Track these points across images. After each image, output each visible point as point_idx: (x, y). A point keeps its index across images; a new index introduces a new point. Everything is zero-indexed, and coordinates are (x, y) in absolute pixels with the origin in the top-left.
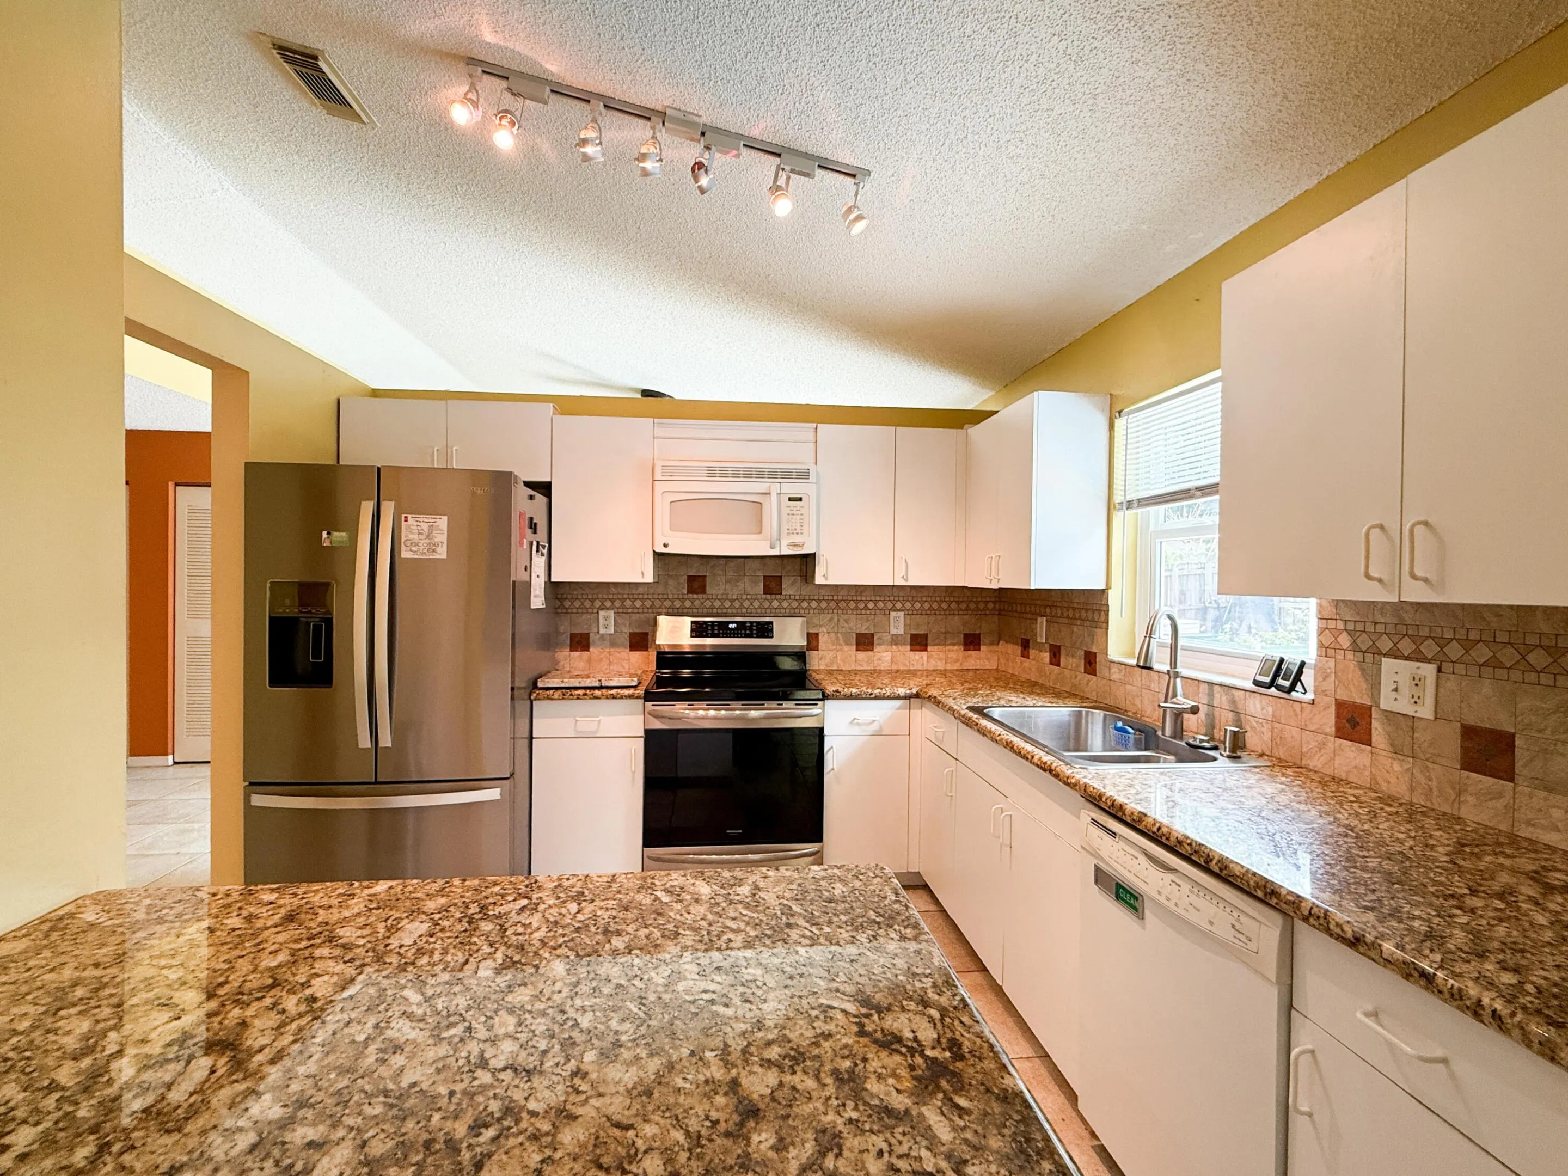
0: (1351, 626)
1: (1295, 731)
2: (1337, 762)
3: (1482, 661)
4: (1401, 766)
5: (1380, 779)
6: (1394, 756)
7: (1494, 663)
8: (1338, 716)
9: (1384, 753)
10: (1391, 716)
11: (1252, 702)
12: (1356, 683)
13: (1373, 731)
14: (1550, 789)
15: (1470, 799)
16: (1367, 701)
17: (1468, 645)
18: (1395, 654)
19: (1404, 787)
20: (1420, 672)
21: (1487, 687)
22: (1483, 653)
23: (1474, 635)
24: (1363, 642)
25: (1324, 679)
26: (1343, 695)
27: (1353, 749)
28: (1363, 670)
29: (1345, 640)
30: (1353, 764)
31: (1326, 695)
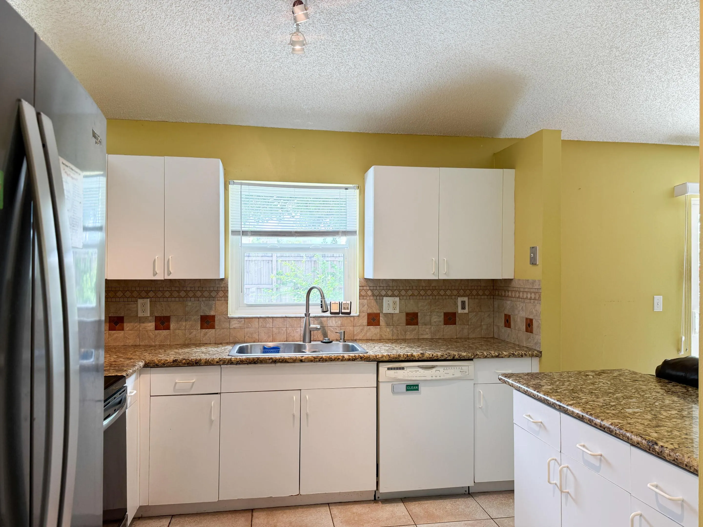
0: (372, 288)
1: (351, 328)
2: (368, 334)
3: (410, 295)
4: (390, 329)
5: (383, 336)
6: (387, 327)
7: (413, 295)
8: (368, 319)
9: (384, 327)
10: (386, 315)
11: (331, 321)
12: (375, 306)
13: (380, 321)
14: (426, 325)
15: (408, 333)
16: (378, 312)
17: (406, 291)
18: (387, 296)
19: (390, 335)
20: (395, 300)
21: (412, 302)
22: (410, 293)
23: (408, 288)
24: (376, 293)
25: (363, 307)
26: (370, 311)
27: (374, 328)
28: (377, 302)
29: (370, 293)
30: (374, 333)
31: (364, 312)
